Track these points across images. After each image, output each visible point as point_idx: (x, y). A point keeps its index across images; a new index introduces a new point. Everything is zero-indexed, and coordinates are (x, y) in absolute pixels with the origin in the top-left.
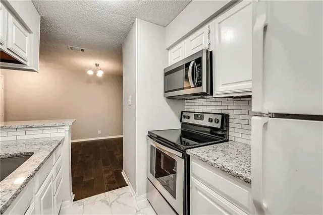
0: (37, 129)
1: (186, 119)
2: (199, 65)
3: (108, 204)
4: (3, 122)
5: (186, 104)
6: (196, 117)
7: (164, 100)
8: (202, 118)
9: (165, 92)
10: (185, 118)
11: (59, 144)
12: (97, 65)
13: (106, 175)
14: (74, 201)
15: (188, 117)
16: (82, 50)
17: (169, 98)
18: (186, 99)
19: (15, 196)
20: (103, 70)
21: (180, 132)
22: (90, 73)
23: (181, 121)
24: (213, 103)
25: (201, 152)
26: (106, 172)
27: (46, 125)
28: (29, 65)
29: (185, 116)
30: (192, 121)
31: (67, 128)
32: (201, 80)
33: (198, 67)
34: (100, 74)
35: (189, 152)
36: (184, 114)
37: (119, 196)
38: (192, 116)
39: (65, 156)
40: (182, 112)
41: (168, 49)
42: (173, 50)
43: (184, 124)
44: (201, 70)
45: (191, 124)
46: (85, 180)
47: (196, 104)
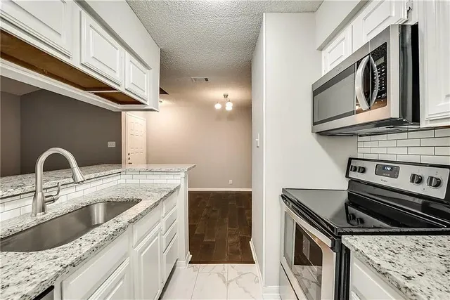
0: (156, 173)
1: (357, 173)
2: (381, 61)
3: (224, 282)
4: (146, 165)
5: (360, 144)
6: (380, 170)
7: (312, 139)
8: (394, 173)
9: (314, 124)
10: (355, 171)
11: (172, 192)
12: (226, 96)
13: (230, 240)
14: (190, 263)
15: (363, 170)
16: (207, 80)
17: (321, 134)
18: (360, 136)
19: (95, 249)
20: (233, 102)
21: (345, 196)
22: (218, 106)
23: (347, 176)
24: (424, 142)
25: (376, 247)
26: (230, 235)
27: (163, 170)
28: (149, 105)
29: (355, 167)
30: (370, 176)
31: (183, 174)
32: (385, 91)
33: (378, 67)
34: (229, 107)
35: (347, 240)
36: (354, 163)
37: (241, 274)
38: (371, 167)
39: (180, 206)
40: (350, 159)
41: (321, 49)
42: (329, 48)
43: (352, 182)
44: (386, 71)
45: (369, 184)
46: (206, 240)
47: (381, 144)
